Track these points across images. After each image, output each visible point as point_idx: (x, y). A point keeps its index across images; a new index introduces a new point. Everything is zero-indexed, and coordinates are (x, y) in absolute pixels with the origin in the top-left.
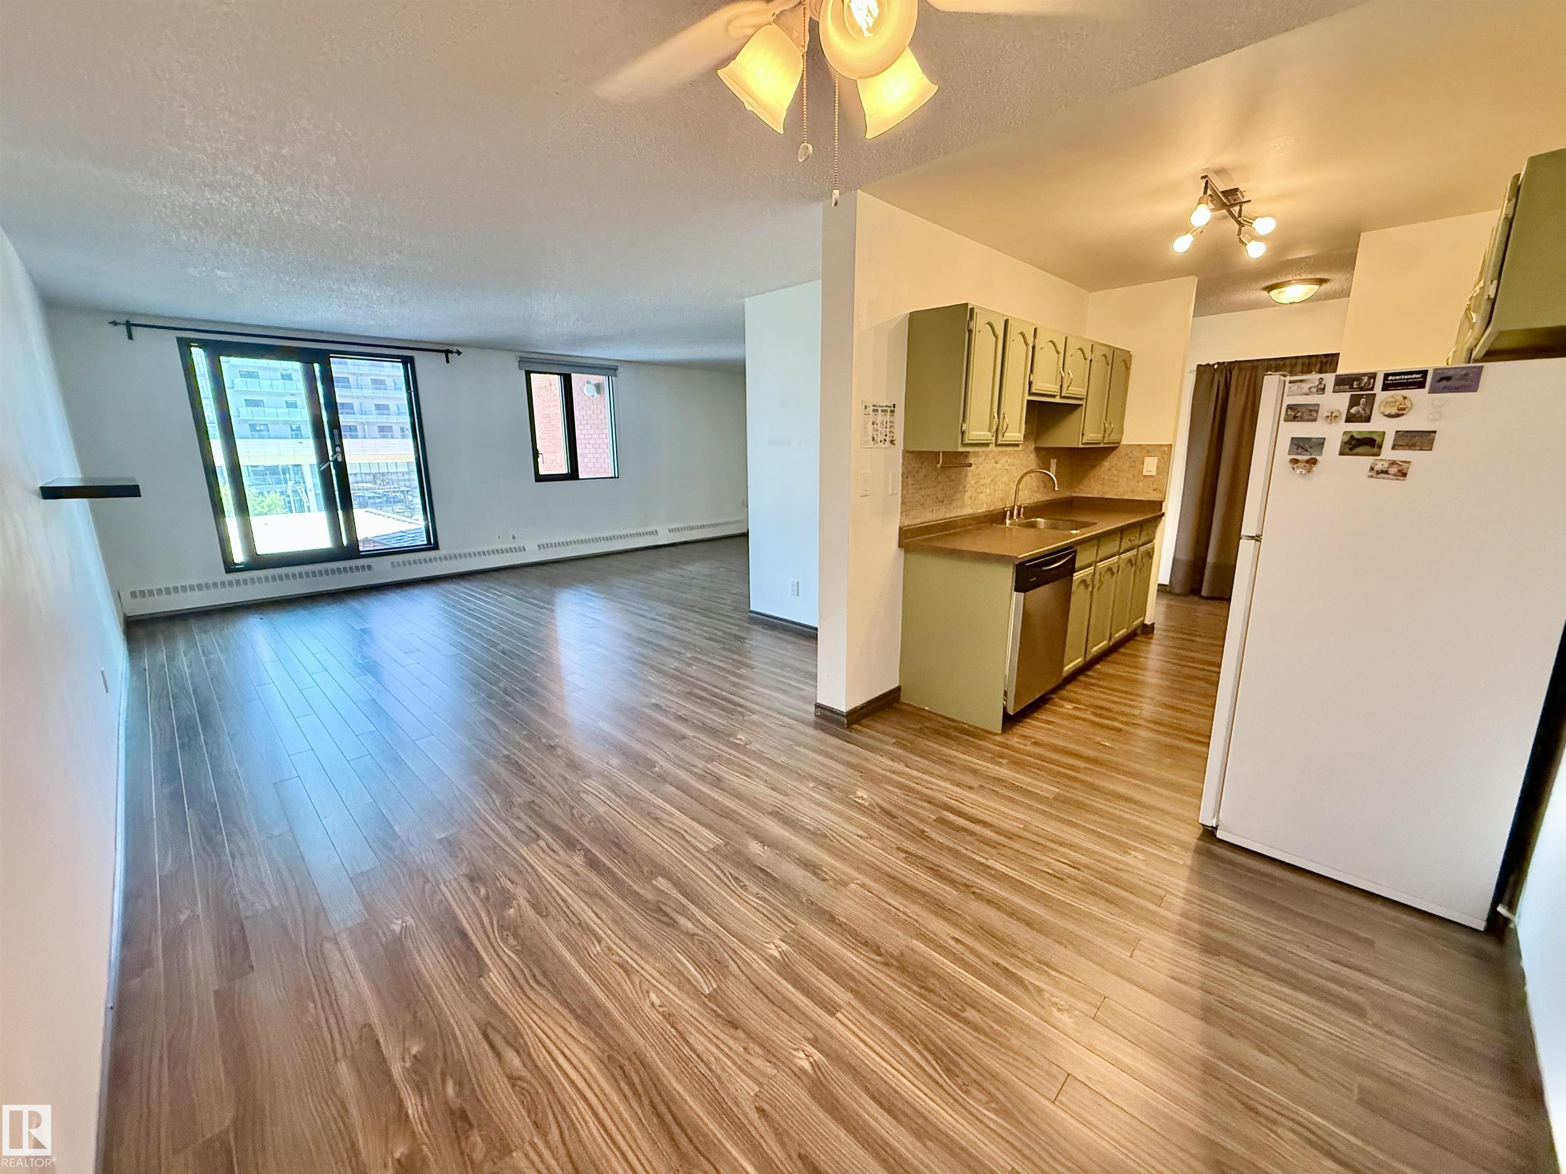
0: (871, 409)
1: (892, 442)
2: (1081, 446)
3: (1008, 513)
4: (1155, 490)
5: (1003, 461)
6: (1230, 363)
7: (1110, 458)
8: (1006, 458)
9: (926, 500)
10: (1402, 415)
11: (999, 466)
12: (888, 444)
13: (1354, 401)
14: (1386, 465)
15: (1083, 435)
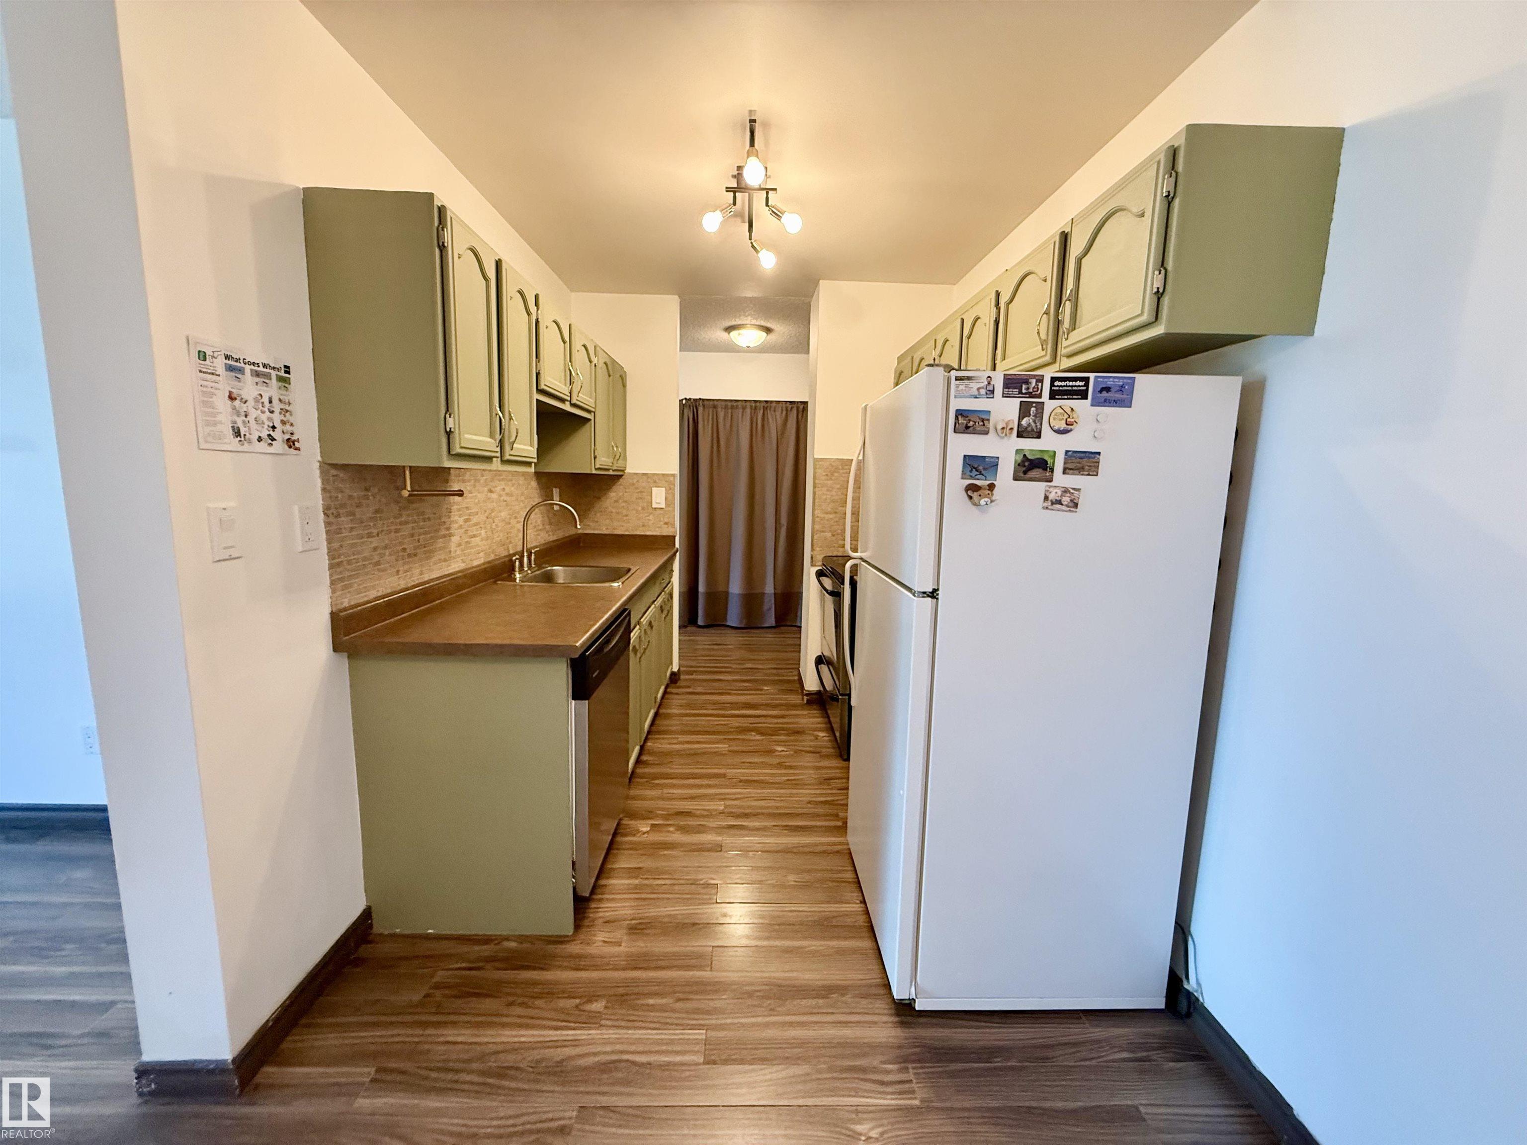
0: (220, 364)
1: (291, 443)
2: (594, 472)
3: (517, 563)
4: (666, 523)
5: (498, 489)
6: (695, 400)
7: (615, 488)
8: (502, 485)
9: (382, 555)
10: (1071, 430)
11: (494, 496)
12: (279, 446)
13: (1024, 410)
14: (1059, 493)
15: (595, 458)
